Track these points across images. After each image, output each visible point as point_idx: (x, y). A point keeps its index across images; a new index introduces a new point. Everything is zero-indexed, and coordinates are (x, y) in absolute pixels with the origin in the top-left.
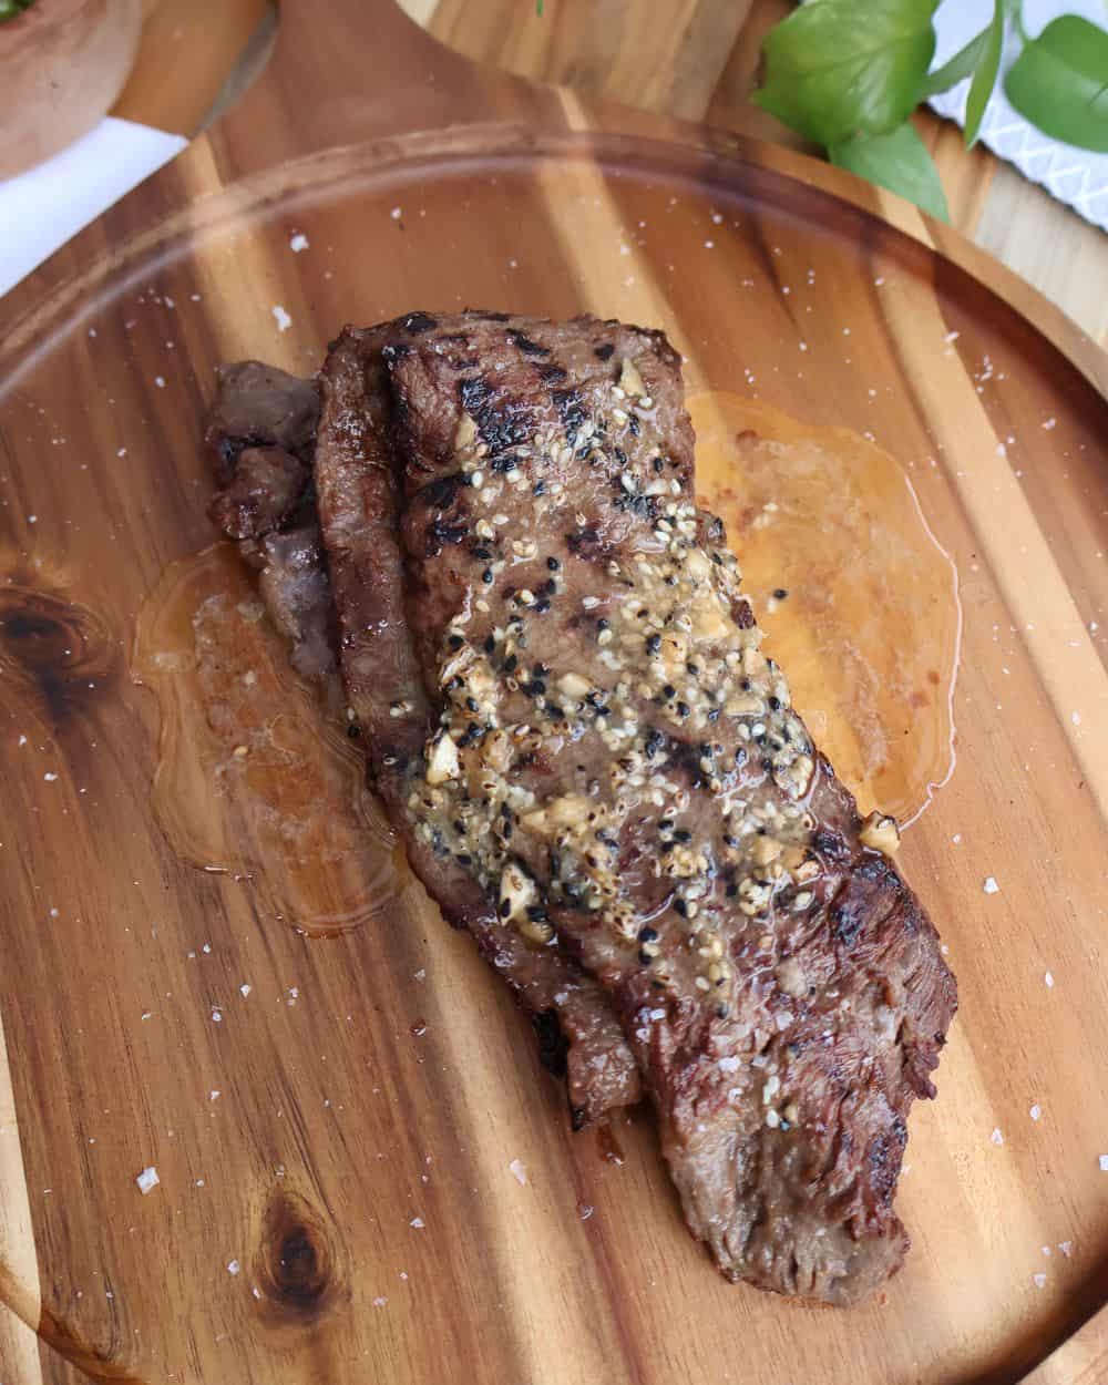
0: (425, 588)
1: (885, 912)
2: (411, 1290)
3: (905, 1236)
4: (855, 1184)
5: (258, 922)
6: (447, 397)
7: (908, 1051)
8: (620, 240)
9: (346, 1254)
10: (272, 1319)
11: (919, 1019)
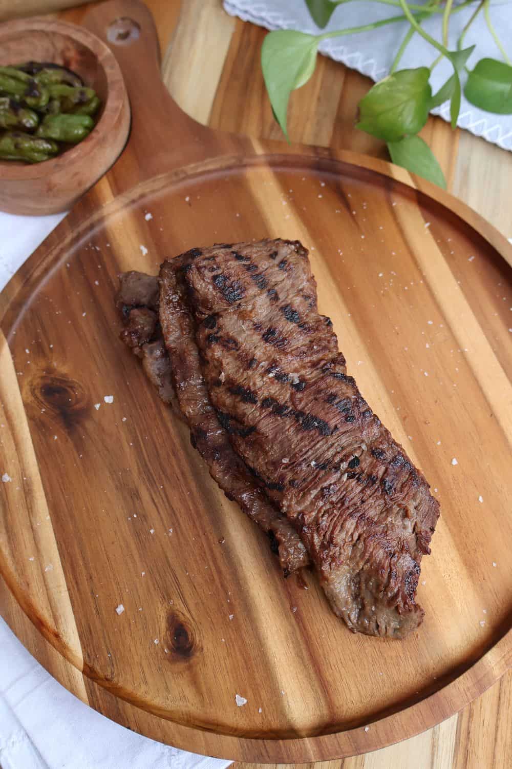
0: (208, 362)
1: (405, 479)
2: (226, 646)
3: (421, 610)
4: (398, 591)
5: (155, 504)
6: (209, 283)
7: (418, 536)
8: (281, 199)
9: (200, 633)
10: (173, 660)
11: (422, 522)
